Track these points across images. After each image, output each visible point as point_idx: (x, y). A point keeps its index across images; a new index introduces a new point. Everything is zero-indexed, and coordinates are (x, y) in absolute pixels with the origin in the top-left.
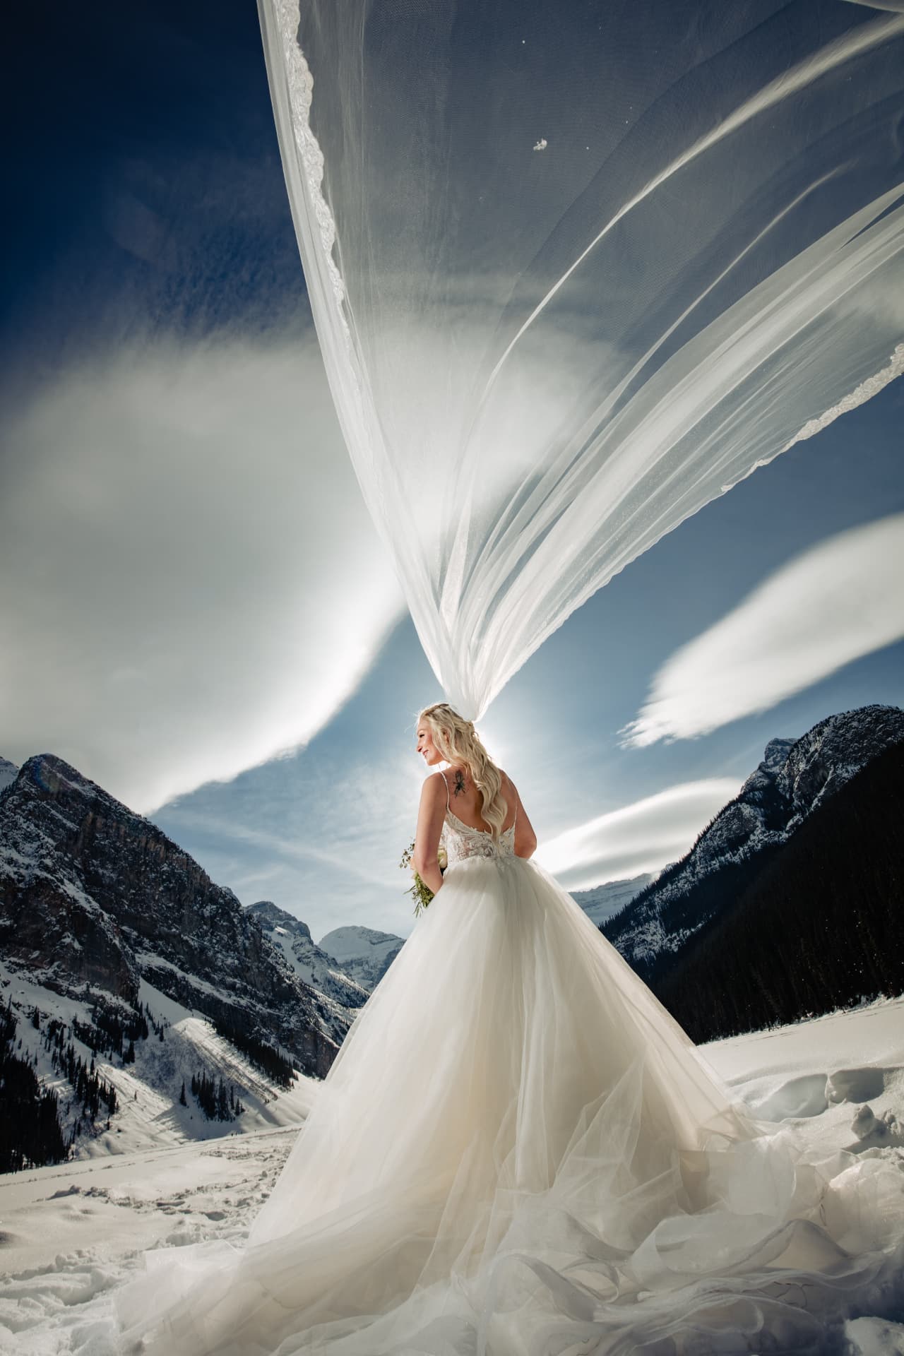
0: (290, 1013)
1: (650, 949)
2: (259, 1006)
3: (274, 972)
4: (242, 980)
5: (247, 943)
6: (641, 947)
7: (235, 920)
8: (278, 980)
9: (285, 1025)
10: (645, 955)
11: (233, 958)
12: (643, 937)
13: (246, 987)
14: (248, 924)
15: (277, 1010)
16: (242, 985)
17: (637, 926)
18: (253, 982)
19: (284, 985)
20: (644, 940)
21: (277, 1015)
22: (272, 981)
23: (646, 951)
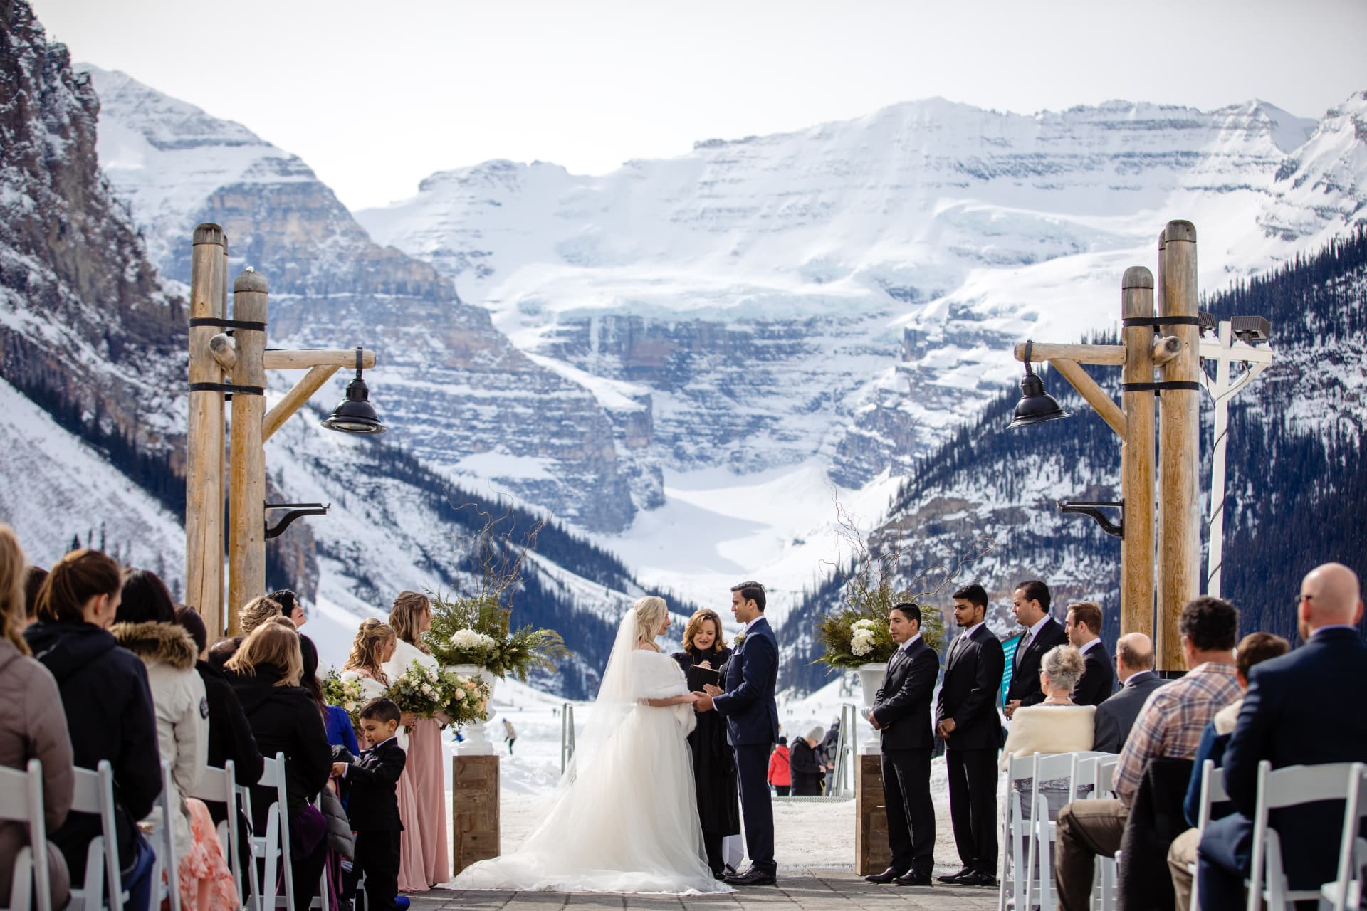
0: (174, 387)
1: (1347, 413)
2: (87, 353)
3: (127, 251)
4: (45, 260)
5: (57, 142)
6: (1318, 401)
7: (23, 63)
8: (140, 277)
9: (157, 420)
10: (1325, 425)
11: (16, 187)
12: (1335, 371)
13: (54, 285)
14: (58, 83)
15: (133, 372)
16: (45, 278)
17: (1325, 332)
18: (72, 273)
19: (157, 297)
20: (1334, 382)
21: (132, 386)
22: (122, 282)
23: (1332, 416)
